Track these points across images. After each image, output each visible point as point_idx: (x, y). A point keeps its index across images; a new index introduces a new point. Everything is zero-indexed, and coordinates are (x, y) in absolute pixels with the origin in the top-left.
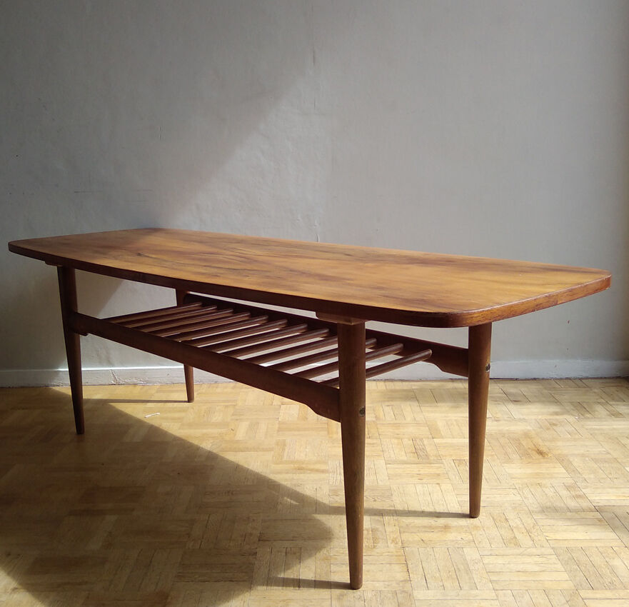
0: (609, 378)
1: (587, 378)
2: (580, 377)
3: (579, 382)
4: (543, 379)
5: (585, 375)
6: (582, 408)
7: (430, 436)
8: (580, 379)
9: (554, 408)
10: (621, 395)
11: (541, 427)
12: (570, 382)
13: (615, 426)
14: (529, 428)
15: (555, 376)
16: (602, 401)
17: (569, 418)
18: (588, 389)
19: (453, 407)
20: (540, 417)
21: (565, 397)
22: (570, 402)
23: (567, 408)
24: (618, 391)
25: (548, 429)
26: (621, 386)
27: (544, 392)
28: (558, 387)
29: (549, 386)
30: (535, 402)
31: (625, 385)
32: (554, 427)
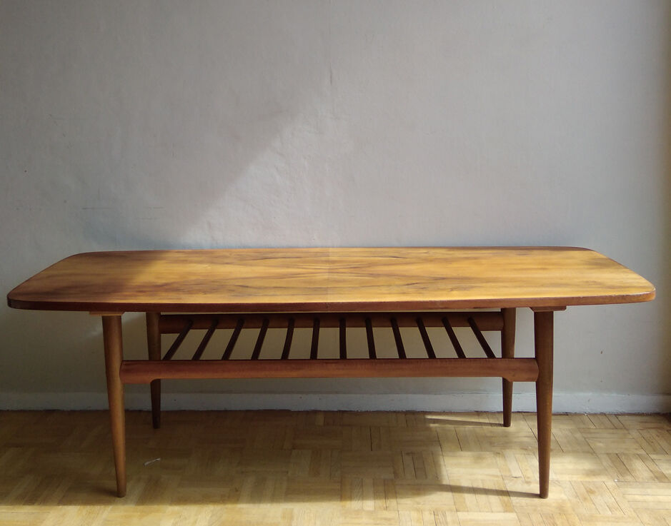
0: (647, 415)
1: (623, 414)
2: (615, 412)
3: (614, 420)
4: (576, 414)
5: (620, 410)
6: (620, 465)
7: (454, 508)
8: (617, 415)
9: (587, 465)
10: (664, 444)
11: (577, 496)
12: (605, 419)
13: (661, 498)
14: (563, 496)
15: (588, 410)
16: (642, 452)
17: (608, 482)
18: (626, 432)
19: (479, 459)
20: (575, 478)
21: (601, 445)
22: (607, 454)
23: (605, 464)
24: (658, 436)
25: (585, 499)
26: (662, 428)
27: (578, 435)
28: (592, 427)
29: (582, 426)
30: (568, 452)
31: (665, 426)
32: (592, 497)
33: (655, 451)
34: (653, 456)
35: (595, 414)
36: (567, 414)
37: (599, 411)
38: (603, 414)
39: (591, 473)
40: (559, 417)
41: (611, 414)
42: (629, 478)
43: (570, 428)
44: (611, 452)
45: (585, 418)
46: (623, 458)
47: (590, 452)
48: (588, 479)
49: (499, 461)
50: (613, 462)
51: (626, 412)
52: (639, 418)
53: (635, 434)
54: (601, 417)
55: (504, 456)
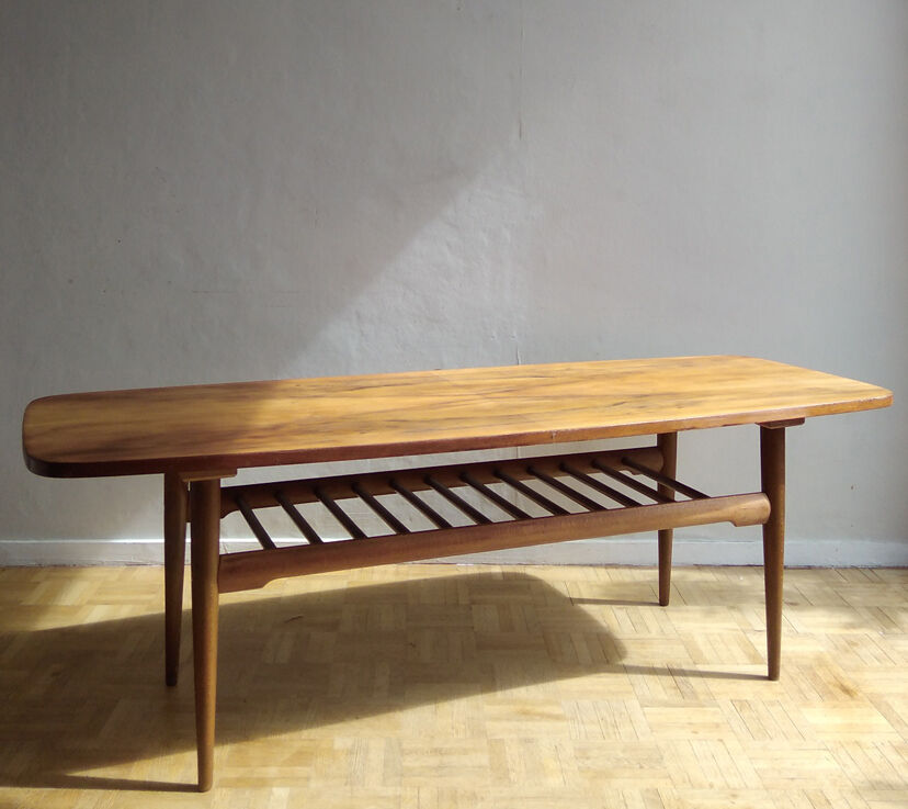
1: (879, 568)
2: (870, 565)
3: (869, 574)
4: (821, 568)
5: (875, 562)
6: (884, 618)
8: (871, 569)
9: (846, 618)
12: (857, 573)
14: (822, 649)
15: (835, 563)
17: (871, 634)
18: (885, 585)
19: (710, 613)
20: (831, 631)
21: (856, 598)
22: (866, 607)
23: (866, 617)
25: (847, 651)
27: (827, 589)
28: (844, 581)
29: (831, 579)
30: (819, 606)
32: (855, 648)
35: (845, 568)
36: (809, 568)
37: (848, 564)
38: (853, 568)
39: (852, 626)
40: (796, 570)
41: (863, 567)
42: (895, 630)
44: (870, 605)
45: (833, 571)
46: (886, 611)
47: (847, 606)
49: (736, 614)
50: (874, 615)
51: (884, 565)
52: (900, 572)
53: (896, 587)
54: (852, 571)
55: (740, 610)
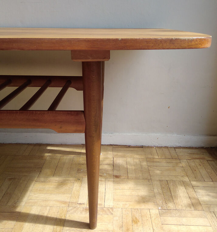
1: (180, 148)
2: (174, 146)
8: (175, 148)
10: (203, 172)
11: (122, 227)
15: (157, 145)
16: (186, 179)
18: (178, 161)
21: (158, 172)
22: (160, 180)
24: (200, 165)
26: (203, 159)
28: (157, 157)
29: (150, 156)
31: (206, 158)
33: (196, 179)
34: (194, 183)
35: (161, 147)
36: (142, 147)
37: (164, 145)
38: (166, 147)
40: (136, 149)
41: (171, 147)
42: (171, 205)
43: (140, 157)
44: (163, 179)
45: (154, 150)
46: (171, 184)
48: (138, 207)
50: (162, 188)
51: (182, 146)
53: (184, 163)
54: (164, 149)
